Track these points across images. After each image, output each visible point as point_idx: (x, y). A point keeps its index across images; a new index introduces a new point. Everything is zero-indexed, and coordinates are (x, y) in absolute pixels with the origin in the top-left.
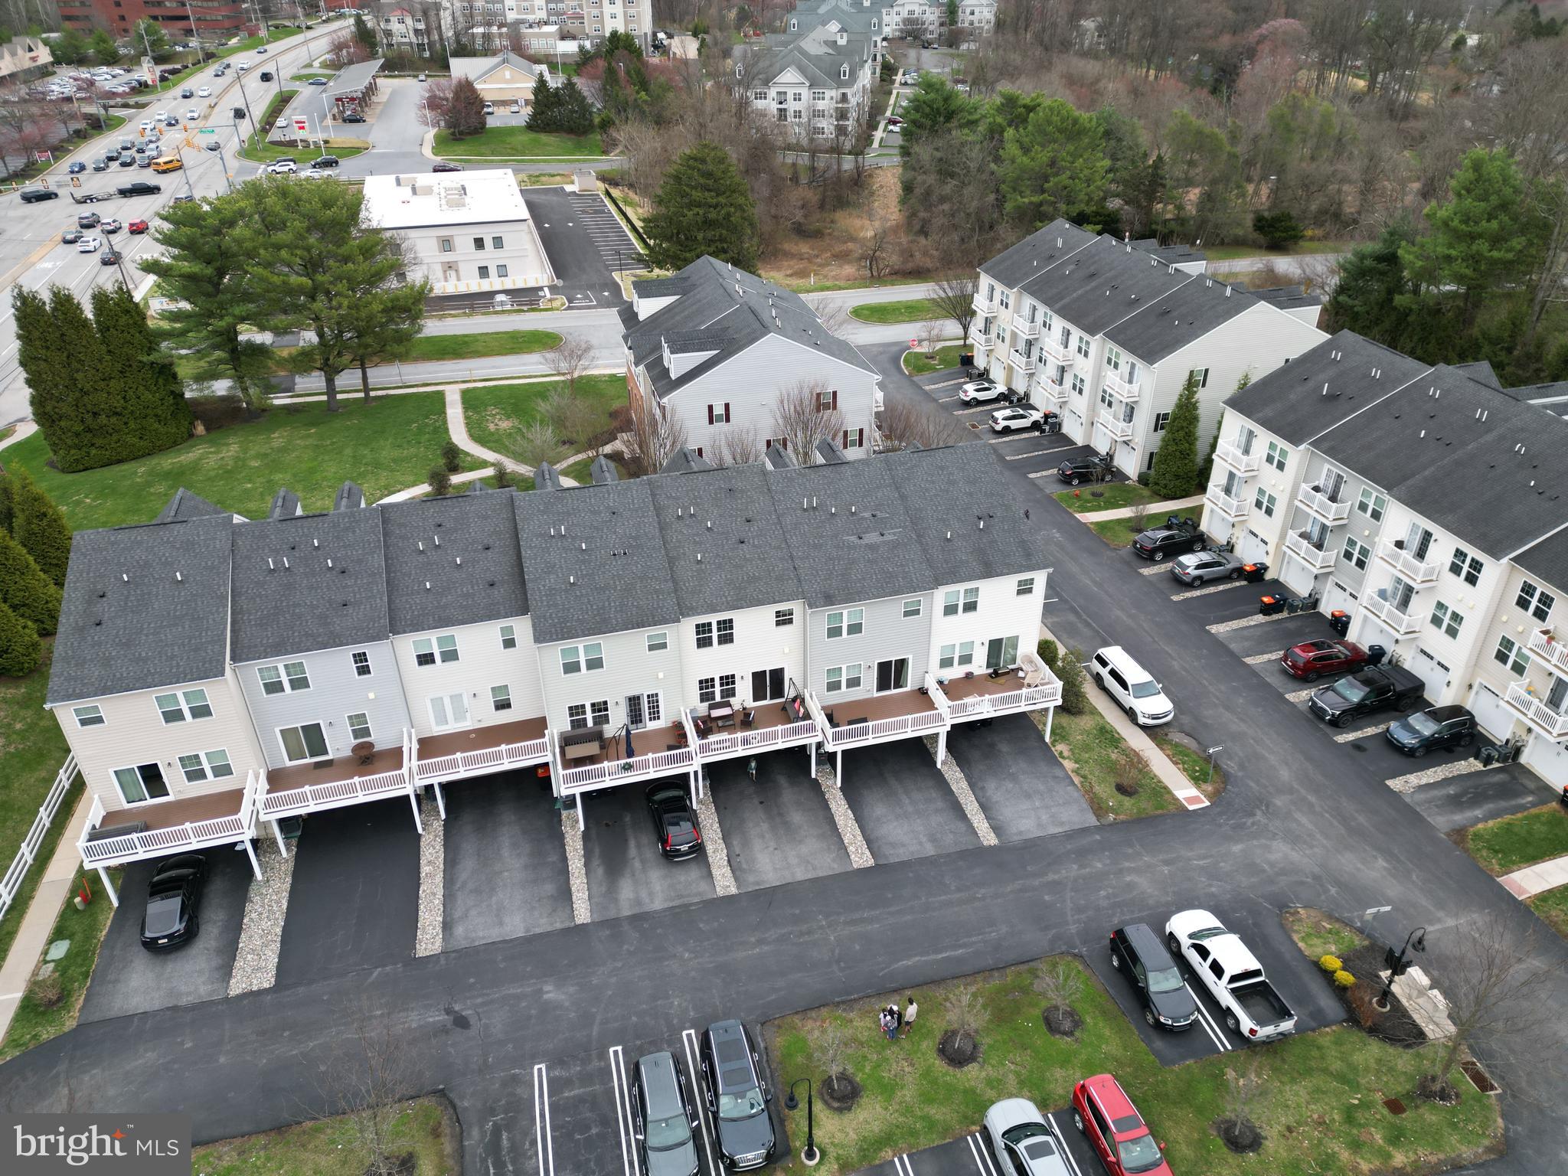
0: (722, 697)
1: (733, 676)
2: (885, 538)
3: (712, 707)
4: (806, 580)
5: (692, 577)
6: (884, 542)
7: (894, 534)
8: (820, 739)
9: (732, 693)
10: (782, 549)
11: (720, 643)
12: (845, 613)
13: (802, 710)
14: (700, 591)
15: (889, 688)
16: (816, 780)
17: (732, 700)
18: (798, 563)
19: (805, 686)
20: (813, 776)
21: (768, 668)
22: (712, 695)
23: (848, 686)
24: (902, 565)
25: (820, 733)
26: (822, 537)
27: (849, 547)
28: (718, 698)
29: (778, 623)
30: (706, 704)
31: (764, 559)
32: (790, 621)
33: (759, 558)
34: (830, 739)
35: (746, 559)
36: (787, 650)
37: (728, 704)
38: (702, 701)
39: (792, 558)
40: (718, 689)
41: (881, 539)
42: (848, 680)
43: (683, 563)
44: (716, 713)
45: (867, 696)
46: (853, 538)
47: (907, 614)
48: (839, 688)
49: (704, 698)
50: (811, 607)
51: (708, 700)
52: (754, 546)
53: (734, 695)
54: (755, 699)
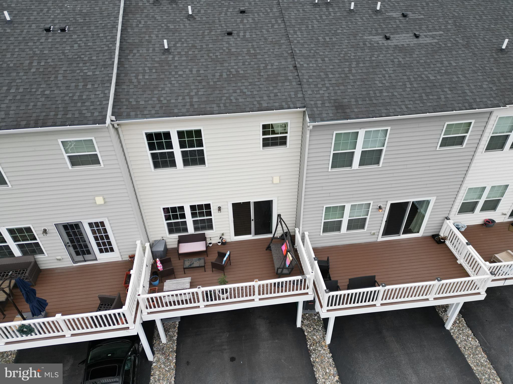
0: (196, 229)
1: (208, 206)
2: (421, 40)
3: (182, 240)
4: (309, 84)
5: (151, 69)
6: (419, 45)
7: (433, 37)
8: (310, 298)
9: (209, 225)
10: (280, 45)
11: (186, 163)
12: (362, 133)
13: (290, 257)
14: (156, 87)
15: (397, 232)
16: (301, 330)
17: (208, 233)
18: (300, 62)
19: (297, 225)
20: (299, 325)
21: (253, 199)
22: (183, 227)
23: (349, 228)
24: (446, 73)
25: (310, 290)
26: (336, 34)
27: (372, 48)
28: (191, 230)
29: (266, 143)
30: (175, 236)
31: (255, 55)
32: (282, 142)
33: (248, 53)
34: (324, 303)
35: (230, 54)
36: (276, 180)
37: (202, 238)
38: (171, 231)
39: (293, 55)
40: (189, 220)
41: (415, 41)
42: (350, 221)
43: (143, 51)
44: (186, 248)
45: (371, 239)
46: (379, 39)
47: (446, 142)
48: (339, 229)
49: (172, 229)
50: (313, 118)
51: (178, 231)
52: (244, 38)
53: (210, 227)
54: (236, 234)
